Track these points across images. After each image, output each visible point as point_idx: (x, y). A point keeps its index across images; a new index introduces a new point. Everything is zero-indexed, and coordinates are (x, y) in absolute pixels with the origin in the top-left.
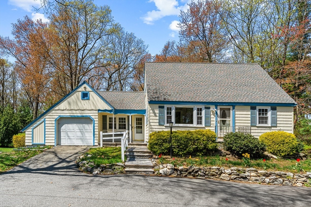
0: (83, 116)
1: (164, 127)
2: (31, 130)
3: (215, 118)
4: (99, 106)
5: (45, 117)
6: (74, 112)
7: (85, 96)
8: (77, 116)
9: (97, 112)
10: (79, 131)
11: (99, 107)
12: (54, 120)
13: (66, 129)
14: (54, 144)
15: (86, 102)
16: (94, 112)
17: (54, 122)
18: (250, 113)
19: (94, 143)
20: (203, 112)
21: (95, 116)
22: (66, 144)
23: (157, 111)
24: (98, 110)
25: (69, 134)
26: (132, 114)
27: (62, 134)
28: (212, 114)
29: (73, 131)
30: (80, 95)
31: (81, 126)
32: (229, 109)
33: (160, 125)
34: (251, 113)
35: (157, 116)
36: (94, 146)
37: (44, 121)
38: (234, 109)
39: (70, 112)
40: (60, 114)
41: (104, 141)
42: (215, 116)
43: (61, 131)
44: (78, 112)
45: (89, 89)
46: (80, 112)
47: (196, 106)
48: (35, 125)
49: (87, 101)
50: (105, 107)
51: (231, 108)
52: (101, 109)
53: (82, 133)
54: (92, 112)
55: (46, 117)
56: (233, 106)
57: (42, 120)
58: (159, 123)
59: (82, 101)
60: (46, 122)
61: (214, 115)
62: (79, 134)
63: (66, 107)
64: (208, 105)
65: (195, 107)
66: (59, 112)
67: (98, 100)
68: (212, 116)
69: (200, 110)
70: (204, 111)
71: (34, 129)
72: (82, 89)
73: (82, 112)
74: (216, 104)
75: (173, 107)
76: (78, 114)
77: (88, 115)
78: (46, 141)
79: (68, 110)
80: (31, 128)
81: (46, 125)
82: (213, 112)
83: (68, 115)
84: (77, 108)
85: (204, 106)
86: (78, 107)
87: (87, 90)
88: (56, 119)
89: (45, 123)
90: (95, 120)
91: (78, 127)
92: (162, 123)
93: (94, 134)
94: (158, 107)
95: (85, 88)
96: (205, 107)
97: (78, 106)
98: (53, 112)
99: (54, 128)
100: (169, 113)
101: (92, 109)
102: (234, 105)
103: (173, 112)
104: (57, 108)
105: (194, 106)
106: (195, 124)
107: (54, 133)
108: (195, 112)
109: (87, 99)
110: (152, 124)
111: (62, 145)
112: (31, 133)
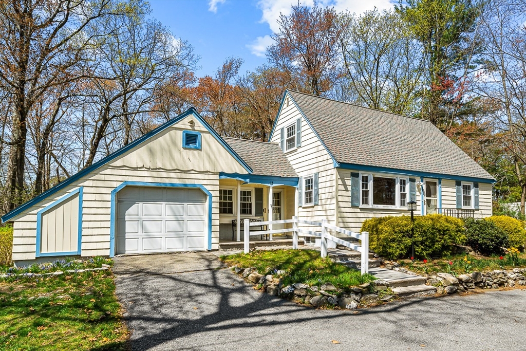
0: (185, 185)
1: (358, 210)
2: (35, 218)
3: (421, 196)
4: (222, 165)
5: (81, 184)
6: (164, 174)
7: (191, 139)
8: (172, 184)
9: (217, 177)
10: (173, 218)
11: (222, 168)
12: (110, 190)
13: (140, 212)
14: (107, 253)
15: (194, 155)
16: (212, 177)
17: (109, 197)
18: (455, 190)
19: (210, 243)
20: (408, 187)
21: (212, 186)
22: (140, 251)
23: (349, 182)
24: (220, 173)
25: (150, 226)
26: (274, 185)
27: (129, 227)
28: (417, 190)
29: (157, 218)
30: (179, 136)
31: (178, 207)
32: (435, 184)
33: (353, 206)
34: (457, 191)
35: (348, 191)
36: (209, 251)
37: (79, 194)
38: (440, 183)
39: (155, 174)
40: (126, 179)
41: (251, 238)
42: (420, 193)
43: (127, 218)
44: (172, 175)
45: (200, 126)
46: (179, 175)
47: (399, 176)
48: (48, 205)
49: (196, 152)
50: (235, 169)
51: (437, 181)
52: (226, 172)
53: (179, 223)
54: (206, 176)
55: (86, 183)
56: (439, 179)
57: (73, 190)
58: (352, 202)
59: (184, 152)
60: (85, 197)
61: (419, 191)
62: (174, 225)
63: (142, 160)
64: (414, 174)
65: (398, 178)
66: (124, 172)
67: (220, 152)
68: (418, 193)
69: (403, 183)
70: (409, 184)
71: (43, 214)
72: (184, 123)
73: (184, 175)
74: (422, 175)
75: (371, 175)
76: (174, 179)
77: (196, 182)
78: (83, 246)
79: (149, 169)
80: (35, 212)
81: (85, 204)
82: (418, 186)
83: (150, 180)
84: (172, 167)
85: (408, 177)
86: (174, 165)
87: (196, 128)
88: (114, 191)
89: (81, 198)
90: (213, 193)
91: (171, 209)
92: (356, 204)
93: (210, 226)
94: (350, 175)
95: (192, 123)
96: (410, 179)
97: (175, 162)
98: (108, 171)
99: (109, 211)
100: (365, 185)
101: (208, 171)
102: (440, 177)
103: (371, 185)
104: (118, 163)
105: (396, 176)
106: (397, 205)
107: (108, 224)
108: (398, 186)
109: (197, 149)
110: (341, 204)
111: (127, 252)
112: (35, 225)
